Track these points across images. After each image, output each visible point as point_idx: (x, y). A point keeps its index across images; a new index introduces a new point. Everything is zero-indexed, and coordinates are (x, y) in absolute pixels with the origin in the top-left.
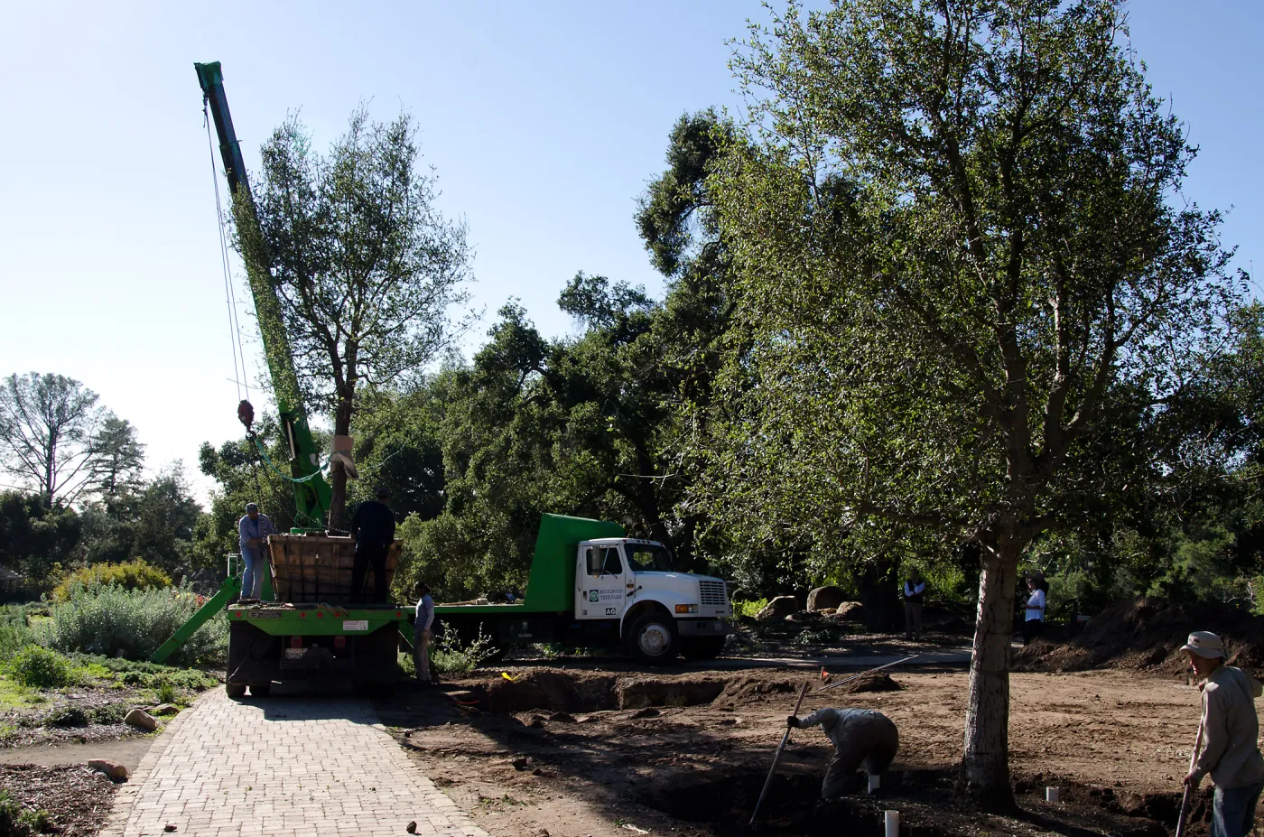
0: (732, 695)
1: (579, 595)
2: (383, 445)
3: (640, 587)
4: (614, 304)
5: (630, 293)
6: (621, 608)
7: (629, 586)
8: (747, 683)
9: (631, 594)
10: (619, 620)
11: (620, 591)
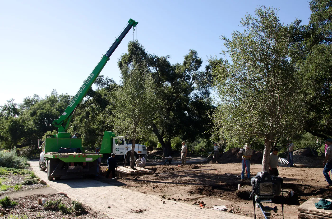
0: (161, 171)
1: (113, 150)
2: (39, 113)
3: (129, 148)
4: (106, 82)
5: (109, 80)
6: (125, 153)
7: (126, 147)
8: (163, 168)
9: (127, 149)
10: (124, 155)
11: (124, 148)
